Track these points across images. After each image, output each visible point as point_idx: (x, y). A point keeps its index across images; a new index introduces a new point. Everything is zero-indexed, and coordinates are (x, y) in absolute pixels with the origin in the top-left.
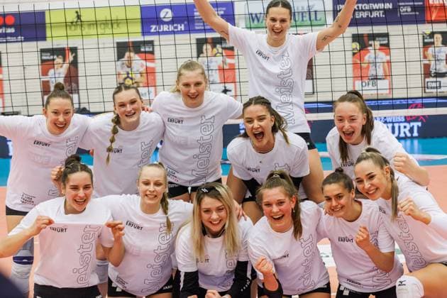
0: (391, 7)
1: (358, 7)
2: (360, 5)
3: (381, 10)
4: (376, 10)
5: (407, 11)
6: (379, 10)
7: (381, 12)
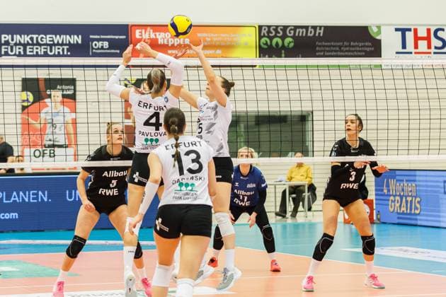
0: (80, 42)
1: (32, 39)
2: (35, 36)
3: (66, 45)
4: (58, 44)
5: (102, 48)
6: (62, 44)
7: (66, 47)
